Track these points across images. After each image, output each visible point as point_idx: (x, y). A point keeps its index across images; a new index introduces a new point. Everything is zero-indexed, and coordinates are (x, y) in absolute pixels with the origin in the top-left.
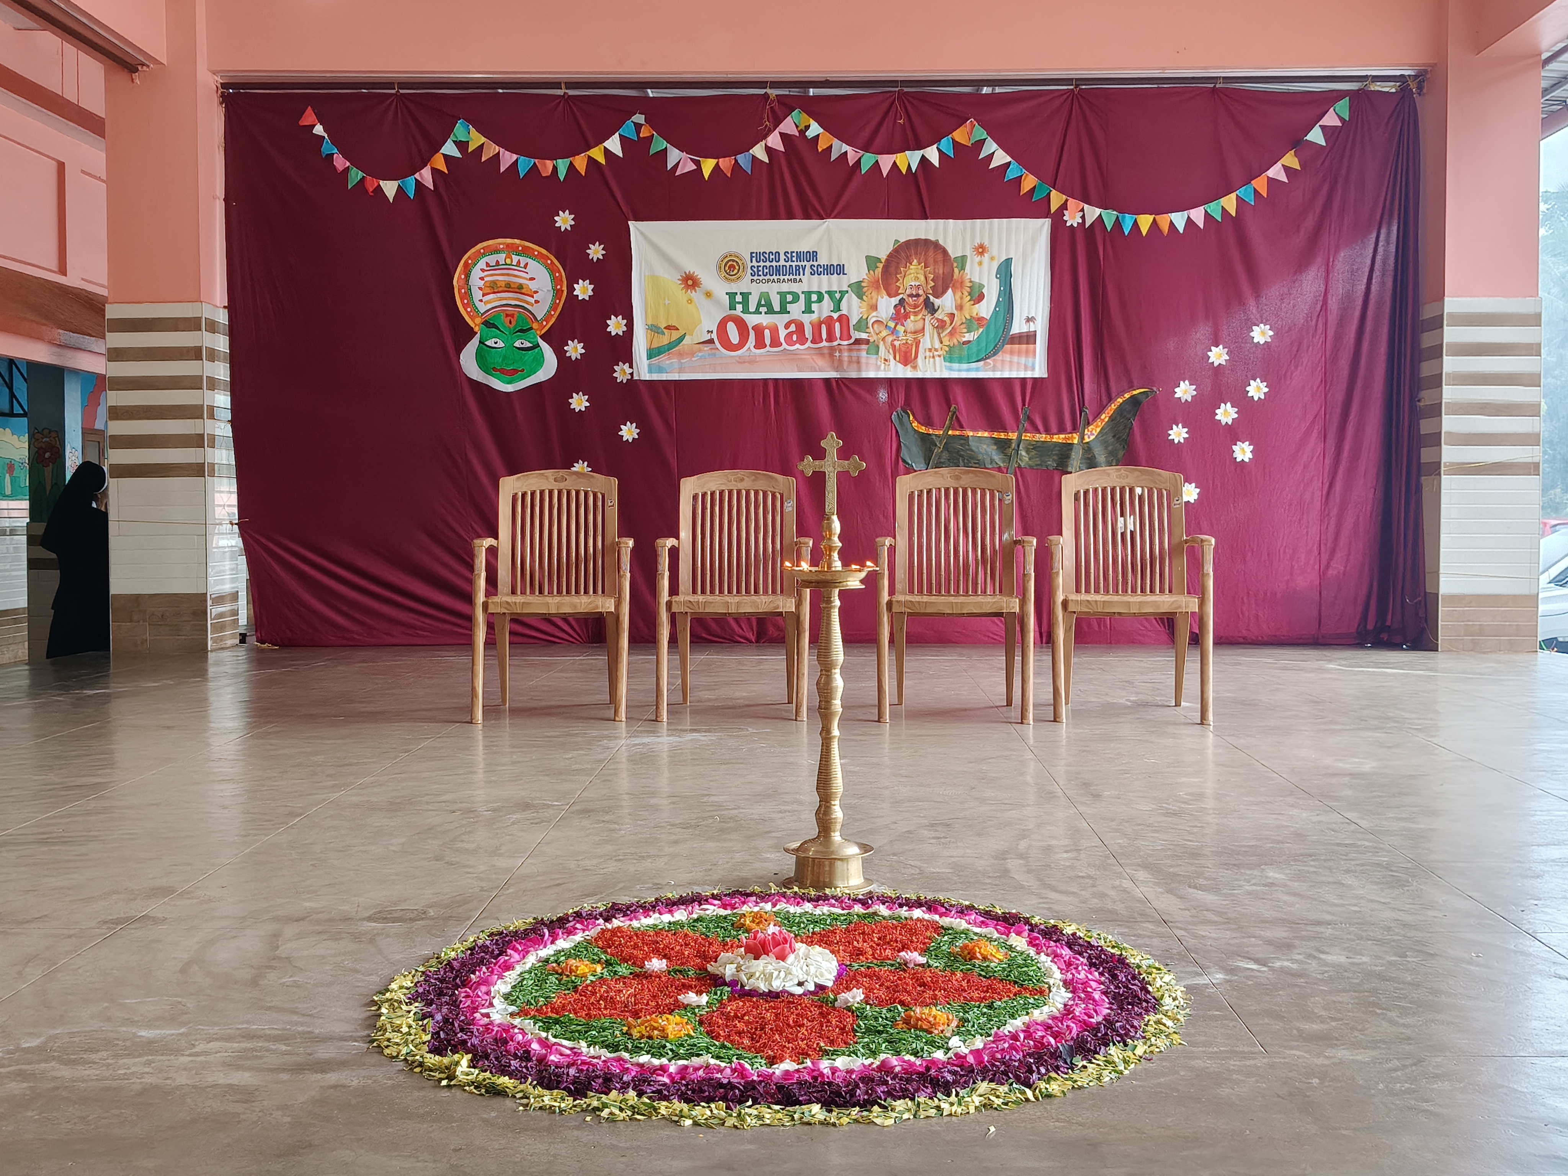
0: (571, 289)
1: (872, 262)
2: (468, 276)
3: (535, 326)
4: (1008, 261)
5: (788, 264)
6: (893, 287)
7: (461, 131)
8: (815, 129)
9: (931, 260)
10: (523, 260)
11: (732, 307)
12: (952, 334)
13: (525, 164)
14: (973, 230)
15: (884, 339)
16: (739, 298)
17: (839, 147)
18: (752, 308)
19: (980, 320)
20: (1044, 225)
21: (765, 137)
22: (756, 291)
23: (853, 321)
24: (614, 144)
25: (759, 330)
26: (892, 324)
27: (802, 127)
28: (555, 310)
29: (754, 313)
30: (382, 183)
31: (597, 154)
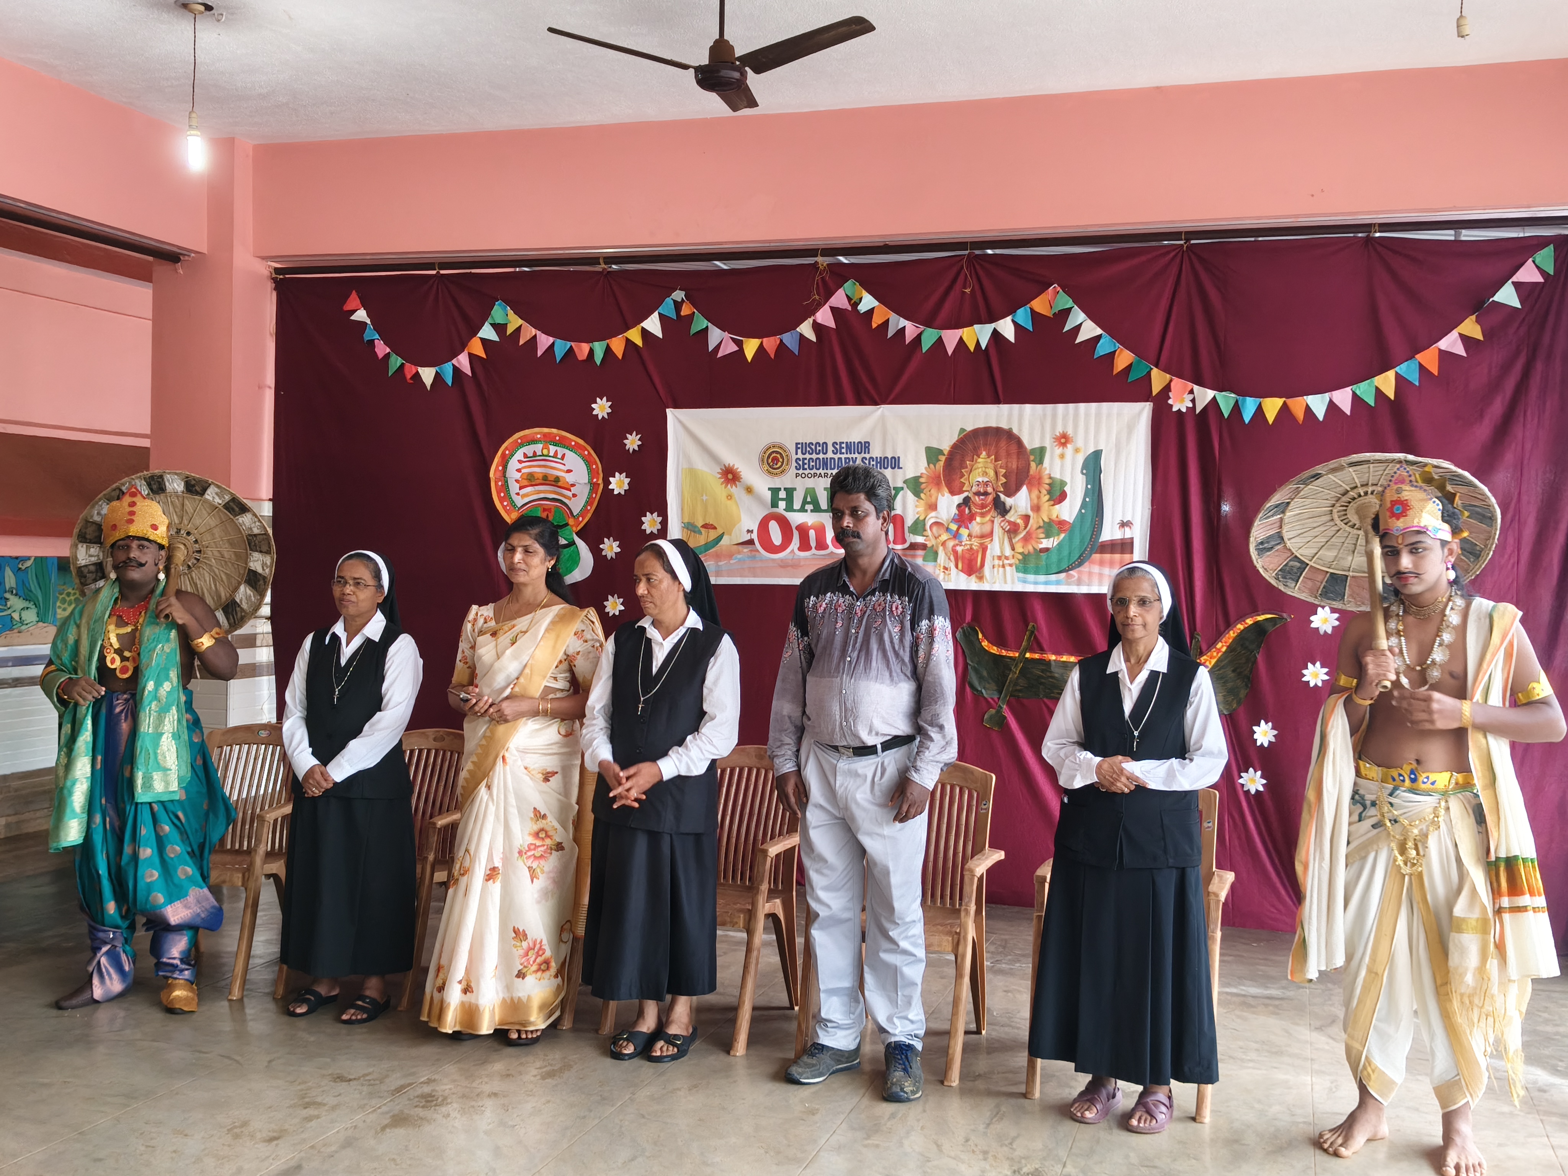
0: (607, 483)
1: (932, 454)
2: (505, 467)
3: (571, 521)
4: (1097, 454)
5: (836, 457)
6: (956, 484)
7: (501, 313)
8: (868, 302)
9: (1003, 453)
10: (561, 451)
11: (774, 505)
12: (1026, 539)
13: (561, 347)
14: (1054, 416)
15: (944, 544)
16: (782, 494)
17: (898, 322)
18: (797, 505)
19: (1062, 524)
20: (1142, 411)
21: (813, 313)
22: (801, 486)
23: (909, 522)
24: (653, 324)
25: (803, 530)
26: (954, 527)
27: (855, 300)
28: (591, 506)
29: (799, 511)
30: (421, 370)
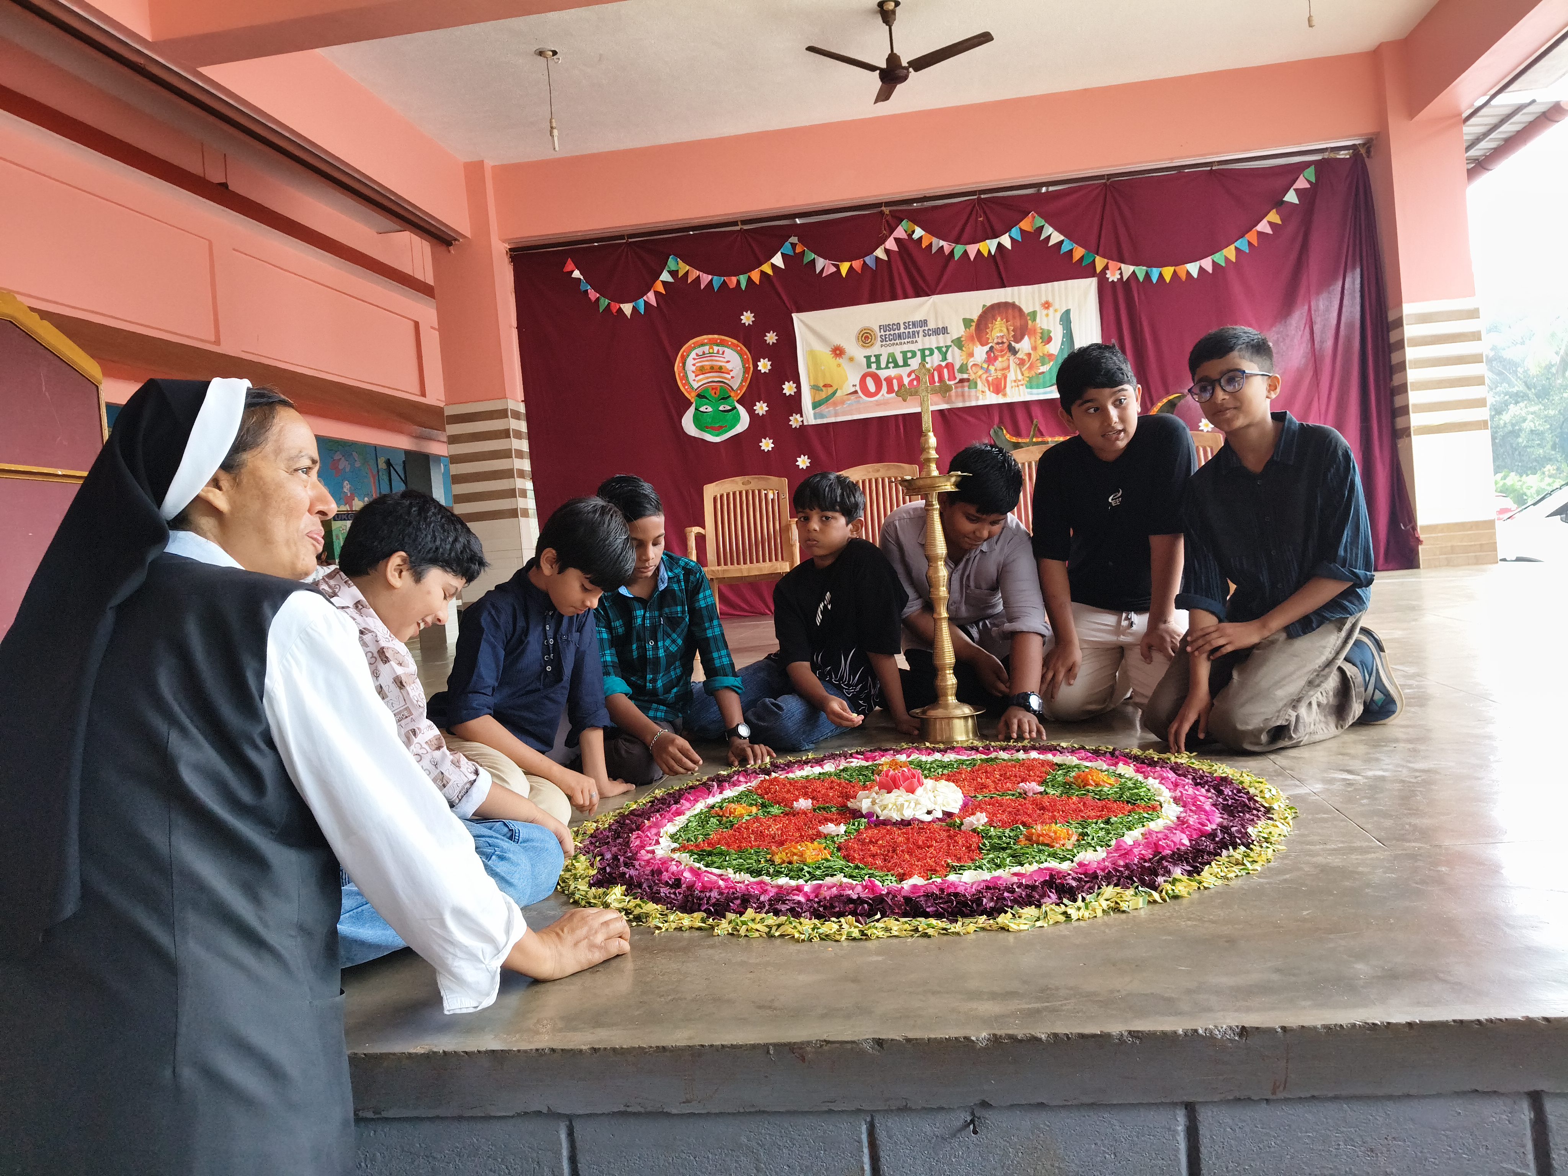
0: (756, 366)
1: (967, 322)
2: (684, 364)
3: (732, 394)
4: (1068, 312)
5: (906, 331)
6: (984, 339)
7: (672, 263)
8: (919, 232)
9: (1010, 317)
10: (721, 349)
11: (869, 366)
12: (1030, 368)
13: (717, 281)
14: (1040, 291)
15: (980, 377)
16: (873, 359)
17: (938, 243)
18: (883, 365)
19: (1050, 356)
20: (1091, 283)
21: (883, 242)
22: (885, 352)
23: (957, 367)
24: (778, 260)
25: (889, 380)
26: (985, 366)
27: (910, 232)
28: (745, 382)
29: (886, 368)
30: (622, 306)
31: (766, 268)
